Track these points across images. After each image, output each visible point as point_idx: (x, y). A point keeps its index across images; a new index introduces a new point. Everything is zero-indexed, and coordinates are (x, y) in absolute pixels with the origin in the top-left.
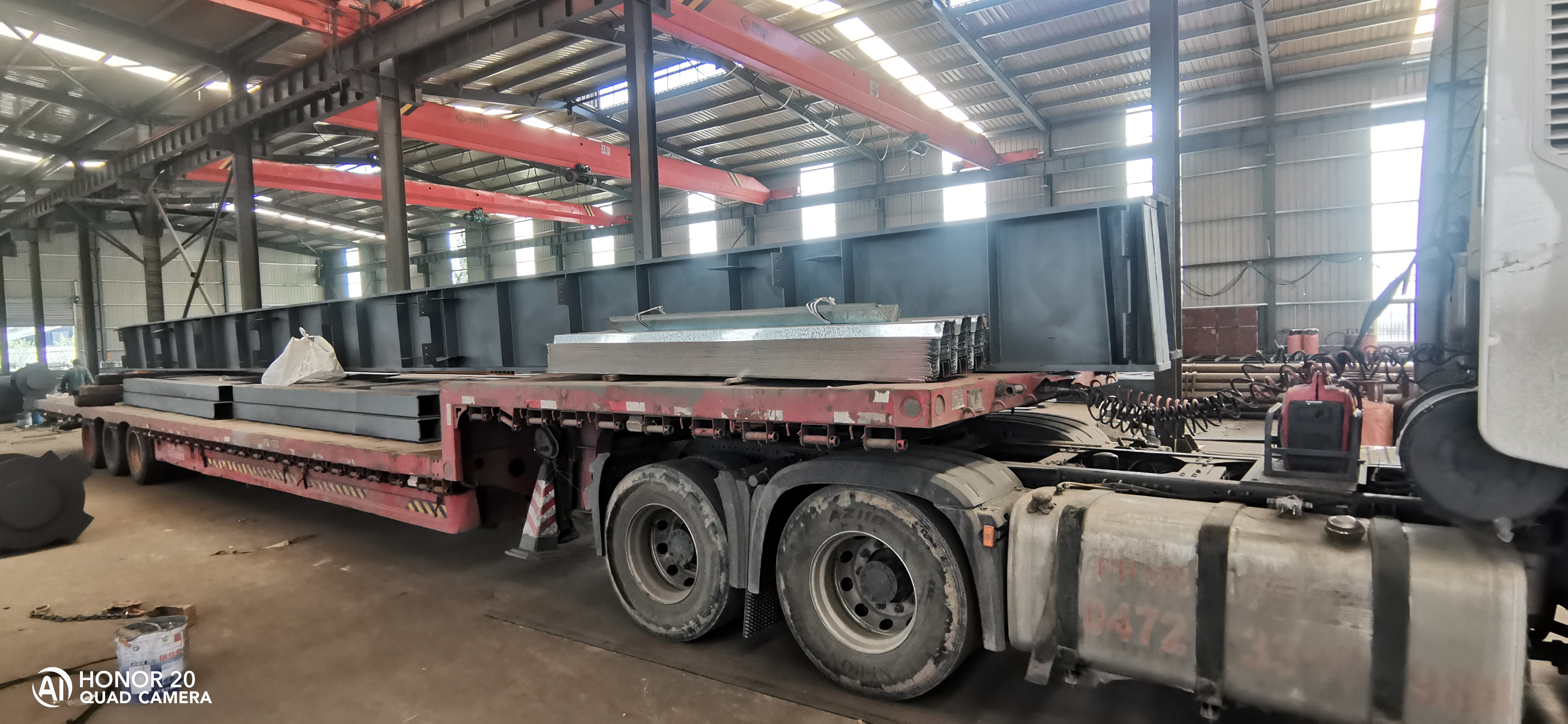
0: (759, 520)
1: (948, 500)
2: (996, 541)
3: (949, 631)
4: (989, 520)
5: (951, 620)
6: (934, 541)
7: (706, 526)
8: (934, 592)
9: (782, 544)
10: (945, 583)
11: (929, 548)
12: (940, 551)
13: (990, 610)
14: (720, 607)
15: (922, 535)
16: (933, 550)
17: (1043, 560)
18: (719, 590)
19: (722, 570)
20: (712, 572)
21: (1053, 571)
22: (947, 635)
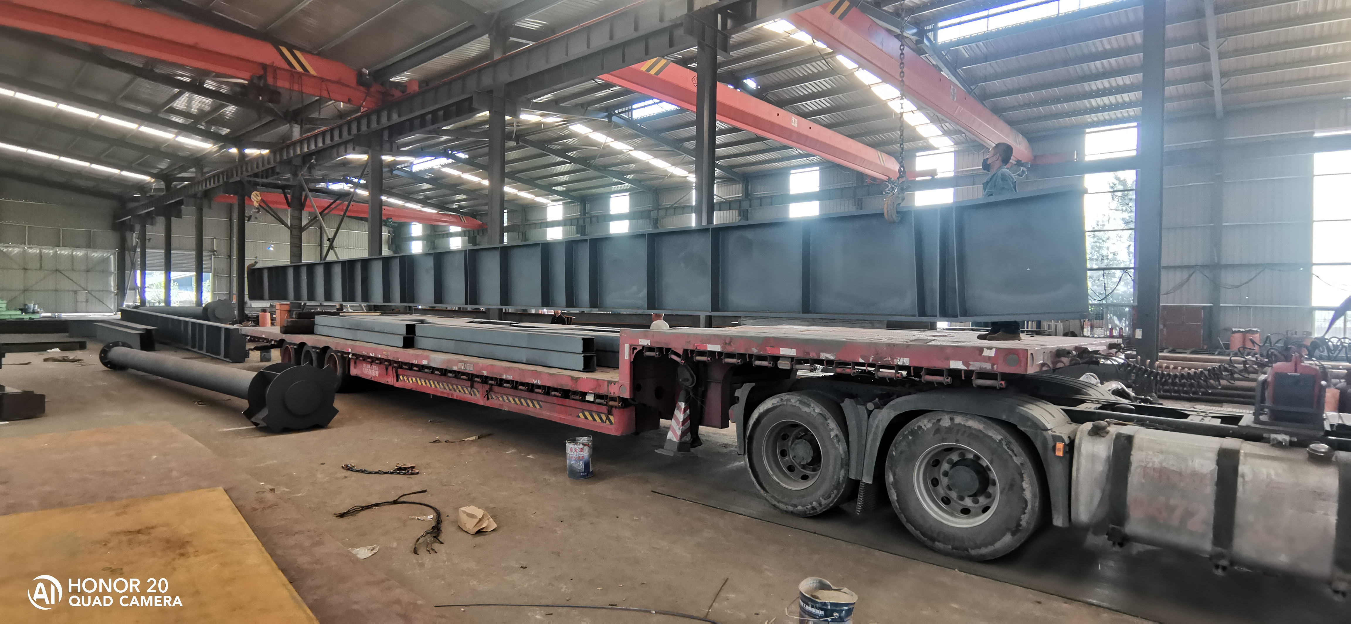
0: (875, 433)
1: (1029, 423)
2: (1065, 452)
3: (1025, 513)
4: (1060, 439)
5: (1026, 506)
6: (1015, 452)
7: (832, 436)
8: (1013, 487)
9: (892, 451)
10: (1023, 481)
11: (1011, 457)
12: (1020, 458)
13: (1058, 499)
14: (838, 493)
15: (1006, 448)
16: (1014, 458)
17: (1100, 467)
18: (839, 481)
19: (842, 467)
20: (835, 468)
21: (1108, 475)
22: (1023, 516)
